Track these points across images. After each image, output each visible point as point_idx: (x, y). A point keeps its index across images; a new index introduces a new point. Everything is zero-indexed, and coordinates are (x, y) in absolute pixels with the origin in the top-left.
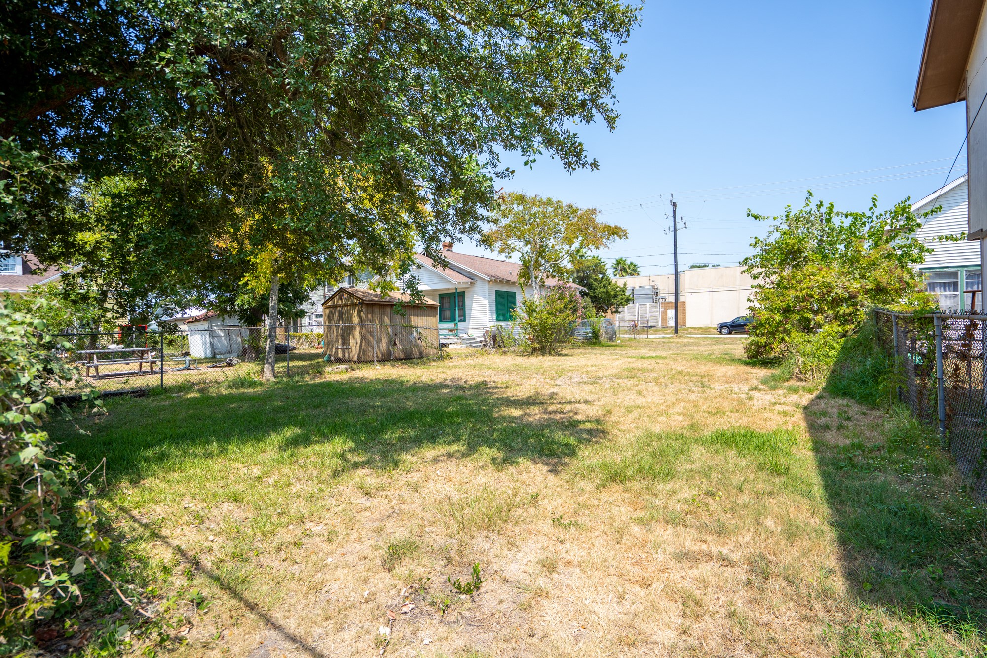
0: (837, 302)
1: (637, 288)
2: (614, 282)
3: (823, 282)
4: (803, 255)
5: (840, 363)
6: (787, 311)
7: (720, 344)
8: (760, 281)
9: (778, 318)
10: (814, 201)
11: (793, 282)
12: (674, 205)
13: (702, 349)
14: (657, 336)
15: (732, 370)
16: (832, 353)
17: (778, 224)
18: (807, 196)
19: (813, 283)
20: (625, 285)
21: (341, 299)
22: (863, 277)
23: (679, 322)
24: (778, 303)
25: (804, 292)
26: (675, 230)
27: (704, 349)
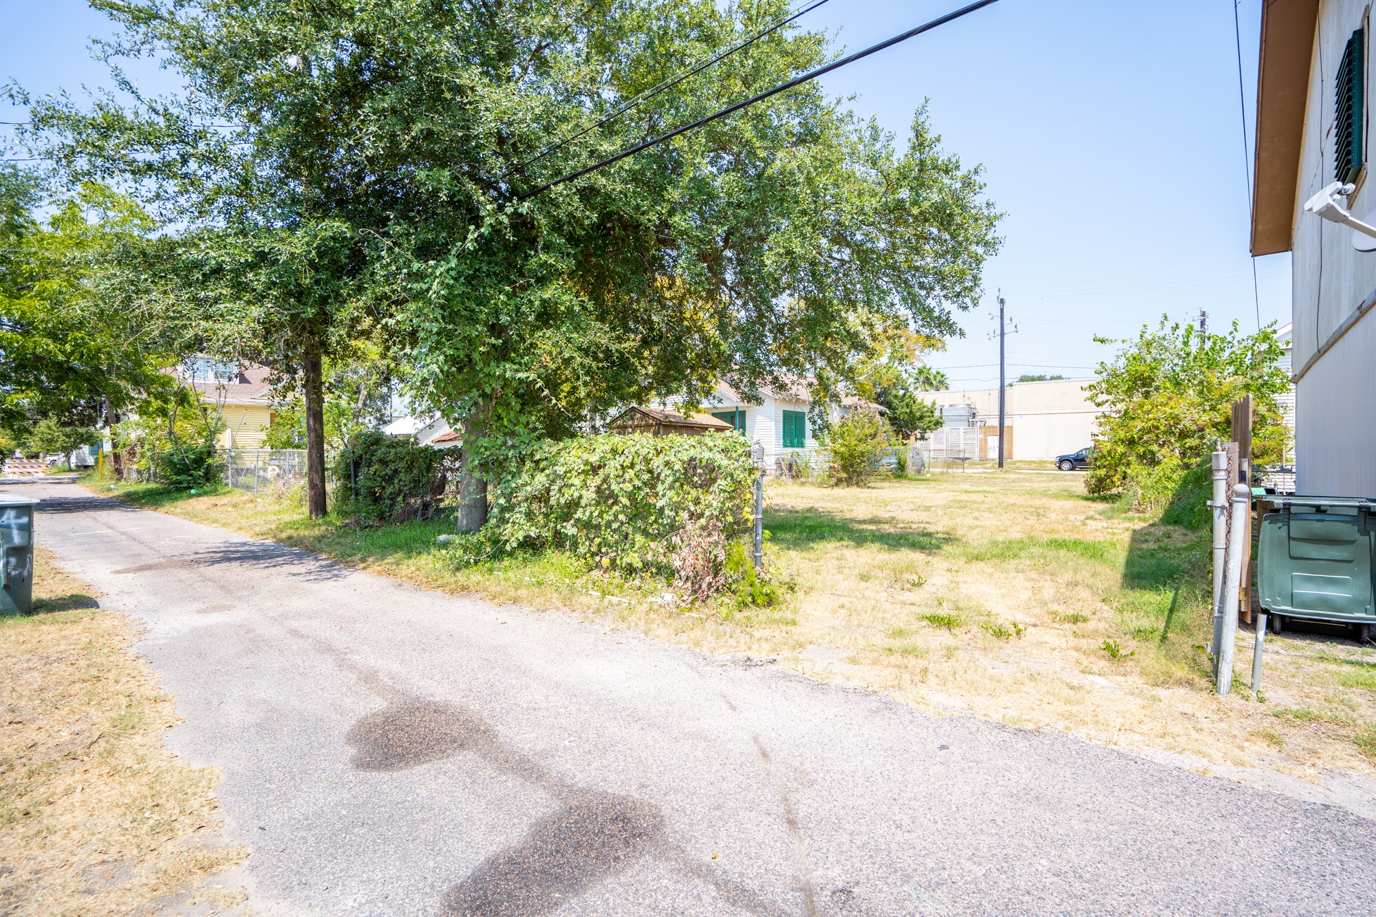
0: (1183, 435)
1: (947, 407)
2: (919, 400)
3: (1171, 414)
4: (1154, 384)
5: (1178, 496)
6: (1131, 442)
7: (1058, 481)
8: (1106, 408)
9: (1121, 449)
10: (1169, 325)
11: (1140, 412)
12: (1002, 301)
13: (1035, 485)
14: (975, 471)
15: (1069, 504)
16: (1170, 485)
17: (1127, 348)
18: (1162, 319)
19: (1160, 414)
20: (934, 404)
21: (632, 419)
22: (1213, 408)
23: (1005, 454)
24: (1122, 434)
25: (1150, 424)
26: (1002, 334)
27: (1039, 486)
